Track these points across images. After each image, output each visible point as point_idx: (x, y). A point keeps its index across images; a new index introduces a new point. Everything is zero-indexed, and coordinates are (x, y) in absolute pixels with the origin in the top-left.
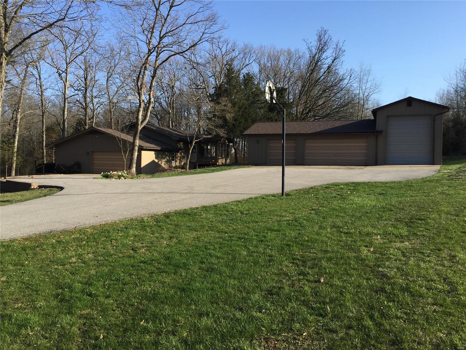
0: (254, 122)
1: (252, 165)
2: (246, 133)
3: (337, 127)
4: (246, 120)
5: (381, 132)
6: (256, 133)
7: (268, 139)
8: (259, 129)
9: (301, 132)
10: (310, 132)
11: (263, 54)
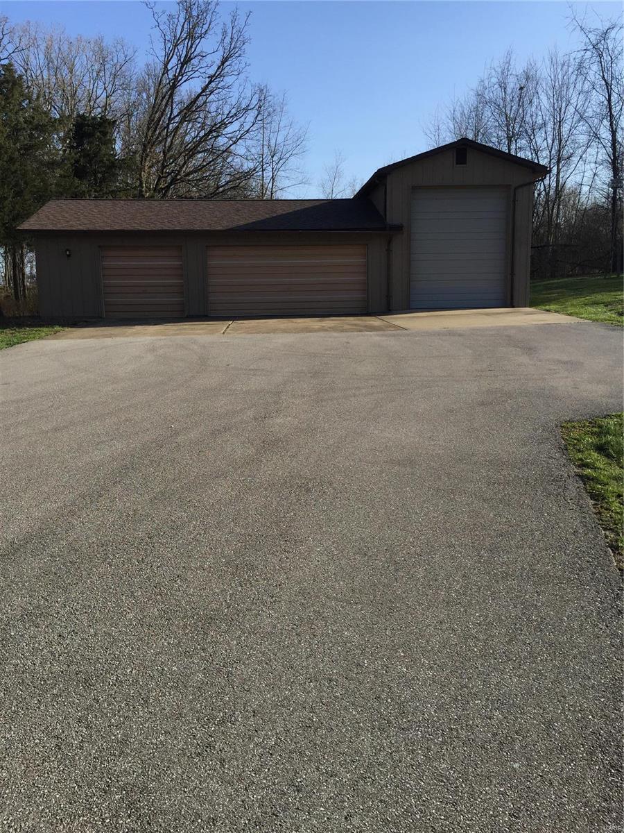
0: (42, 198)
1: (63, 326)
2: (25, 226)
3: (282, 215)
4: (19, 194)
5: (399, 228)
6: (59, 227)
7: (100, 247)
8: (67, 215)
9: (196, 227)
10: (219, 228)
11: (34, 42)
